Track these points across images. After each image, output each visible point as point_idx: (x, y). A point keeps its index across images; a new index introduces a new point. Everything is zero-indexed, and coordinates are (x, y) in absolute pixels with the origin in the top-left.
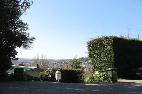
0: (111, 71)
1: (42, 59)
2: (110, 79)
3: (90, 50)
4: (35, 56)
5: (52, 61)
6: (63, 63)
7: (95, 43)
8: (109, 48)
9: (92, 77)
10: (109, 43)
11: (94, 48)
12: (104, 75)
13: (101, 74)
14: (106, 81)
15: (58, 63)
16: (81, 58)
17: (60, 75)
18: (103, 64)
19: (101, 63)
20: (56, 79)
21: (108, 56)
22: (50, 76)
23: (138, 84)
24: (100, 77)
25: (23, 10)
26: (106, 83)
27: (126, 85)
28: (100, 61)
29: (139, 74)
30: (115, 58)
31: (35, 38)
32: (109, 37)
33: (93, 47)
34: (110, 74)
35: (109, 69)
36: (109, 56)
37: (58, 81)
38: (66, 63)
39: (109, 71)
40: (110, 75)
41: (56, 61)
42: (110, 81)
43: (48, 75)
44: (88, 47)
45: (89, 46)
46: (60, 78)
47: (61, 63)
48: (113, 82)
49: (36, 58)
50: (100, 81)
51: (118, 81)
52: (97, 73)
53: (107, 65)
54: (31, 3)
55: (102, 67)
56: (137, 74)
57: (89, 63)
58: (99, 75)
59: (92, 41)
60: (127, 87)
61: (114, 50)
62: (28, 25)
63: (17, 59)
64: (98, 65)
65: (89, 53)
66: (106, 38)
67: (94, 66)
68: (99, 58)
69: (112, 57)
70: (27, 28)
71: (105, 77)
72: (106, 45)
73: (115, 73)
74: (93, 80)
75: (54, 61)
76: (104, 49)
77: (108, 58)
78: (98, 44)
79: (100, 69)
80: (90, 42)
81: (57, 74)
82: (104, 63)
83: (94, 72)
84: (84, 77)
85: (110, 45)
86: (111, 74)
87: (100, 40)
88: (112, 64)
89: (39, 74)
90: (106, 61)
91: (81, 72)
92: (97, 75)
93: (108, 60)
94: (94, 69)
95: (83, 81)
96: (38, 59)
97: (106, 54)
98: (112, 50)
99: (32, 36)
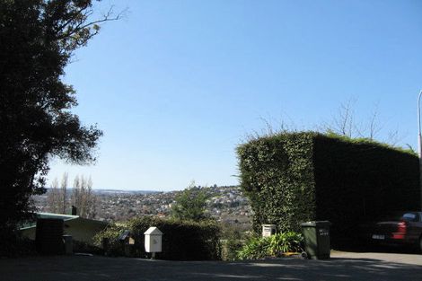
0: (314, 229)
2: (311, 251)
3: (244, 168)
4: (56, 179)
5: (104, 195)
6: (138, 202)
7: (262, 149)
8: (300, 165)
9: (256, 244)
10: (303, 152)
11: (260, 163)
12: (290, 240)
13: (283, 236)
14: (298, 255)
15: (121, 202)
17: (159, 239)
18: (285, 209)
19: (278, 205)
20: (148, 250)
21: (300, 187)
22: (132, 242)
24: (280, 244)
25: (68, 49)
26: (299, 261)
27: (358, 267)
28: (276, 201)
29: (382, 238)
30: (318, 193)
32: (303, 134)
33: (257, 159)
34: (310, 235)
35: (309, 223)
36: (303, 188)
37: (153, 255)
38: (147, 203)
39: (309, 229)
40: (310, 240)
41: (117, 197)
42: (309, 257)
43: (127, 239)
44: (239, 161)
45: (243, 157)
46: (159, 249)
47: (131, 204)
48: (319, 258)
49: (60, 187)
50: (279, 256)
51: (331, 256)
52: (266, 233)
53: (294, 211)
54: (92, 31)
55: (280, 216)
56: (375, 237)
57: (215, 206)
58: (277, 239)
59: (254, 142)
61: (315, 172)
62: (74, 92)
64: (270, 211)
65: (244, 178)
66: (294, 137)
67: (258, 215)
68: (274, 192)
69: (309, 189)
70: (71, 101)
71: (294, 244)
72: (294, 157)
73: (324, 233)
74: (259, 255)
75: (110, 197)
76: (287, 168)
77: (300, 192)
78: (270, 152)
79: (275, 223)
80: (248, 147)
81: (151, 235)
82: (286, 205)
83: (258, 231)
84: (220, 245)
85: (304, 158)
86: (315, 236)
87: (278, 141)
88: (310, 210)
89: (97, 236)
90: (293, 201)
91: (214, 232)
92: (270, 240)
93: (297, 199)
94: (259, 222)
95: (218, 258)
96: (64, 189)
97: (291, 181)
98: (309, 171)
99: (94, 125)
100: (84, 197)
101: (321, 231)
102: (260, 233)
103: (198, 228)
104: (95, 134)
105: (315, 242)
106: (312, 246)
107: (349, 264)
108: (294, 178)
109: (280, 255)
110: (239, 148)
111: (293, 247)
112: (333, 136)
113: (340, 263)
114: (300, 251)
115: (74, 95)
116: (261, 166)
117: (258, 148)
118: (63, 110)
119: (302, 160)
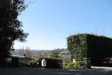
1: (26, 50)
2: (86, 66)
4: (21, 47)
6: (43, 53)
7: (73, 38)
8: (83, 43)
9: (71, 64)
10: (84, 39)
11: (72, 42)
12: (80, 63)
13: (78, 62)
14: (82, 67)
15: (38, 53)
16: (57, 50)
17: (45, 63)
18: (79, 55)
19: (77, 54)
20: (42, 65)
22: (38, 63)
23: (107, 70)
24: (77, 64)
26: (82, 69)
27: (98, 71)
28: (77, 53)
29: (106, 63)
30: (88, 50)
31: (29, 34)
32: (84, 34)
33: (72, 41)
35: (85, 58)
37: (44, 67)
38: (45, 53)
39: (85, 60)
40: (85, 63)
41: (37, 52)
42: (85, 68)
43: (37, 63)
44: (67, 42)
45: (68, 41)
46: (45, 65)
47: (41, 53)
48: (88, 68)
49: (22, 49)
51: (91, 68)
53: (82, 55)
54: (26, 7)
55: (78, 57)
56: (104, 62)
57: (63, 54)
58: (77, 63)
59: (71, 36)
60: (99, 72)
61: (87, 44)
62: (22, 23)
63: (14, 50)
64: (75, 55)
65: (68, 46)
66: (82, 35)
67: (72, 56)
68: (76, 50)
69: (86, 49)
70: (21, 26)
71: (81, 64)
72: (82, 40)
73: (89, 61)
74: (72, 67)
75: (36, 52)
76: (80, 43)
77: (83, 50)
78: (75, 39)
79: (76, 59)
80: (69, 38)
81: (43, 62)
82: (79, 53)
84: (62, 64)
85: (84, 40)
87: (77, 36)
88: (86, 55)
89: (29, 62)
90: (81, 52)
91: (61, 61)
92: (75, 63)
93: (83, 52)
94: (72, 58)
95: (62, 68)
96: (23, 50)
97: (81, 47)
98: (86, 44)
99: (27, 32)
100: (28, 51)
101: (88, 61)
102: (73, 61)
103: (56, 60)
104: (27, 34)
105: (87, 64)
106: (86, 65)
107: (96, 70)
108: (82, 46)
109: (77, 67)
110: (67, 38)
111: (81, 65)
112: (93, 35)
113: (93, 70)
114: (83, 66)
115: (22, 24)
116: (73, 43)
117: (72, 38)
118: (19, 28)
119: (84, 41)
